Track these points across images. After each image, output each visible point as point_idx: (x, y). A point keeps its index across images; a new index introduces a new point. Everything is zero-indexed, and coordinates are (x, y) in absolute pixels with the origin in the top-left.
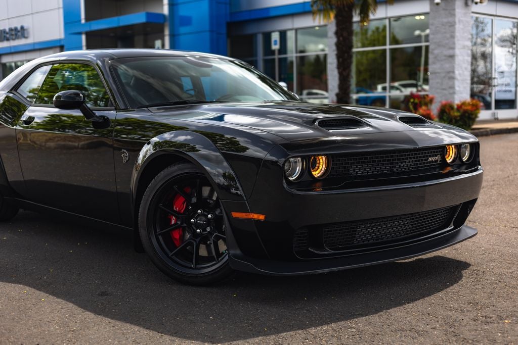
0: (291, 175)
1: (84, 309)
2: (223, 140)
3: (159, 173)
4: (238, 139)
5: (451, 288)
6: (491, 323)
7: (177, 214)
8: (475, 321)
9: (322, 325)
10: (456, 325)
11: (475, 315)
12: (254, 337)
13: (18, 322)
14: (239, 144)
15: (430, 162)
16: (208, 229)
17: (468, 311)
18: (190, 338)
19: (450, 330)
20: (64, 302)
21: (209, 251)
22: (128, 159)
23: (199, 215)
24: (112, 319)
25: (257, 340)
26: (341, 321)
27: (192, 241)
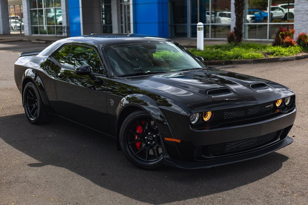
0: (193, 121)
1: (95, 183)
2: (160, 99)
3: (129, 114)
4: (167, 100)
5: (274, 173)
6: (287, 195)
7: (138, 134)
8: (280, 194)
9: (206, 195)
10: (270, 196)
11: (281, 191)
12: (174, 202)
13: (66, 190)
14: (168, 102)
15: (267, 108)
16: (154, 142)
17: (279, 188)
18: (145, 201)
19: (266, 199)
20: (85, 179)
21: (154, 153)
22: (113, 104)
23: (149, 135)
24: (109, 189)
25: (175, 203)
26: (216, 193)
27: (146, 148)
